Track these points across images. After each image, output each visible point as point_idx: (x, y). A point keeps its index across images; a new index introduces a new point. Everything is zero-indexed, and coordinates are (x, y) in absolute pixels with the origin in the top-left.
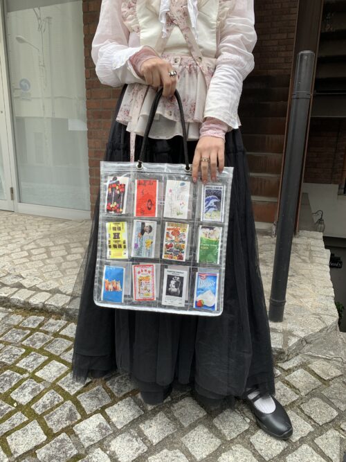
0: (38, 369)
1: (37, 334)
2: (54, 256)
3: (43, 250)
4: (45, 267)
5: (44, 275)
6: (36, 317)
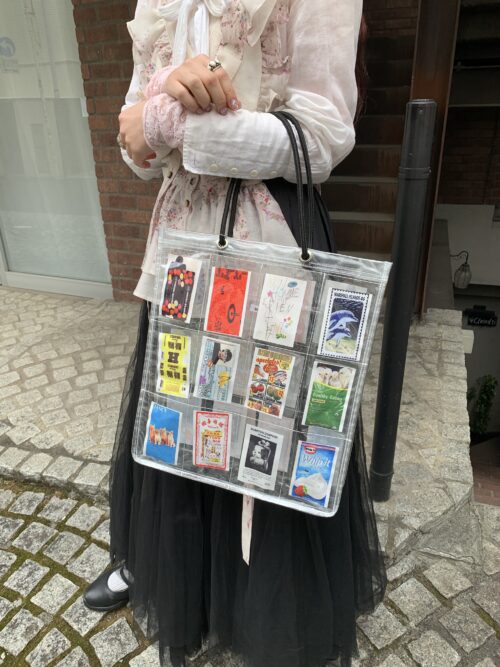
0: (34, 592)
1: (34, 527)
2: (58, 379)
3: (41, 368)
4: (44, 402)
5: (42, 418)
6: (32, 493)
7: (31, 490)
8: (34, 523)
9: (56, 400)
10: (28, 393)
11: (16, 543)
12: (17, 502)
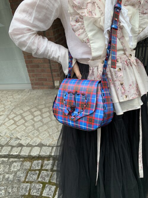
2: (28, 120)
3: (20, 117)
4: (27, 129)
5: (29, 134)
7: (36, 160)
8: (42, 171)
9: (31, 127)
11: (39, 180)
12: (33, 165)
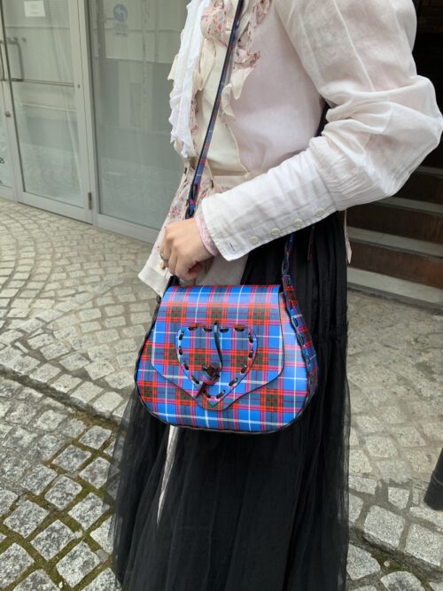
0: (94, 526)
1: (99, 462)
2: (134, 323)
3: (120, 309)
4: (121, 343)
5: (117, 357)
6: (100, 428)
7: (100, 425)
8: (100, 458)
9: (131, 342)
10: (107, 332)
11: (83, 474)
12: (87, 434)
